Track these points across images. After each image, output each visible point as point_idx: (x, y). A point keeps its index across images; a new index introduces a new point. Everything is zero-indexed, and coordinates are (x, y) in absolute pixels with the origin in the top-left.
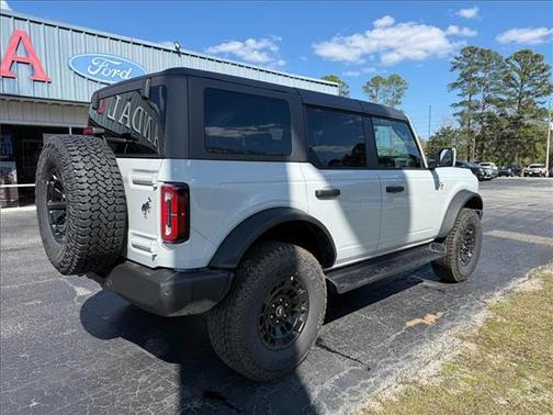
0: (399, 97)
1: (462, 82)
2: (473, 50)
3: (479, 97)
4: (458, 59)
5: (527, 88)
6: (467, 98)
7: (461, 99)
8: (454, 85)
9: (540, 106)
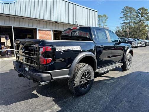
0: (105, 21)
1: (124, 17)
2: (127, 7)
3: (128, 21)
4: (123, 10)
5: (142, 19)
6: (125, 21)
7: (124, 22)
8: (122, 18)
9: (146, 24)
